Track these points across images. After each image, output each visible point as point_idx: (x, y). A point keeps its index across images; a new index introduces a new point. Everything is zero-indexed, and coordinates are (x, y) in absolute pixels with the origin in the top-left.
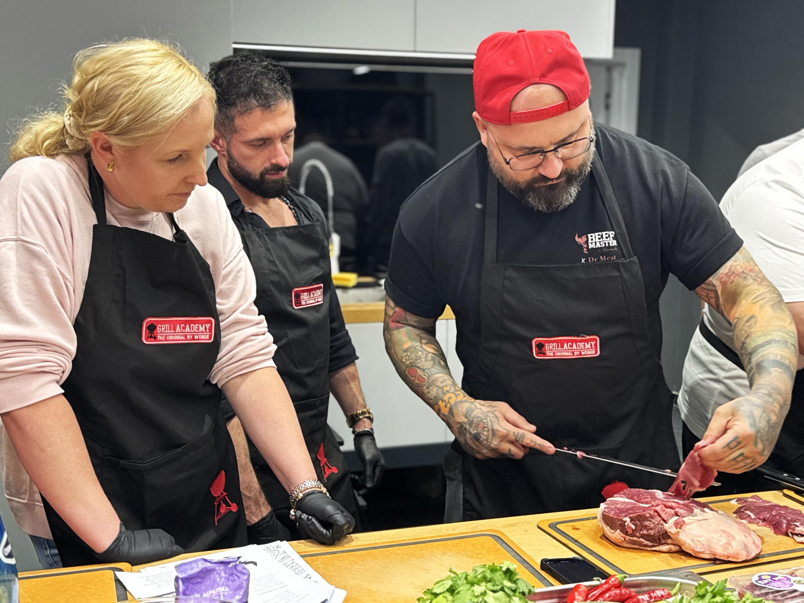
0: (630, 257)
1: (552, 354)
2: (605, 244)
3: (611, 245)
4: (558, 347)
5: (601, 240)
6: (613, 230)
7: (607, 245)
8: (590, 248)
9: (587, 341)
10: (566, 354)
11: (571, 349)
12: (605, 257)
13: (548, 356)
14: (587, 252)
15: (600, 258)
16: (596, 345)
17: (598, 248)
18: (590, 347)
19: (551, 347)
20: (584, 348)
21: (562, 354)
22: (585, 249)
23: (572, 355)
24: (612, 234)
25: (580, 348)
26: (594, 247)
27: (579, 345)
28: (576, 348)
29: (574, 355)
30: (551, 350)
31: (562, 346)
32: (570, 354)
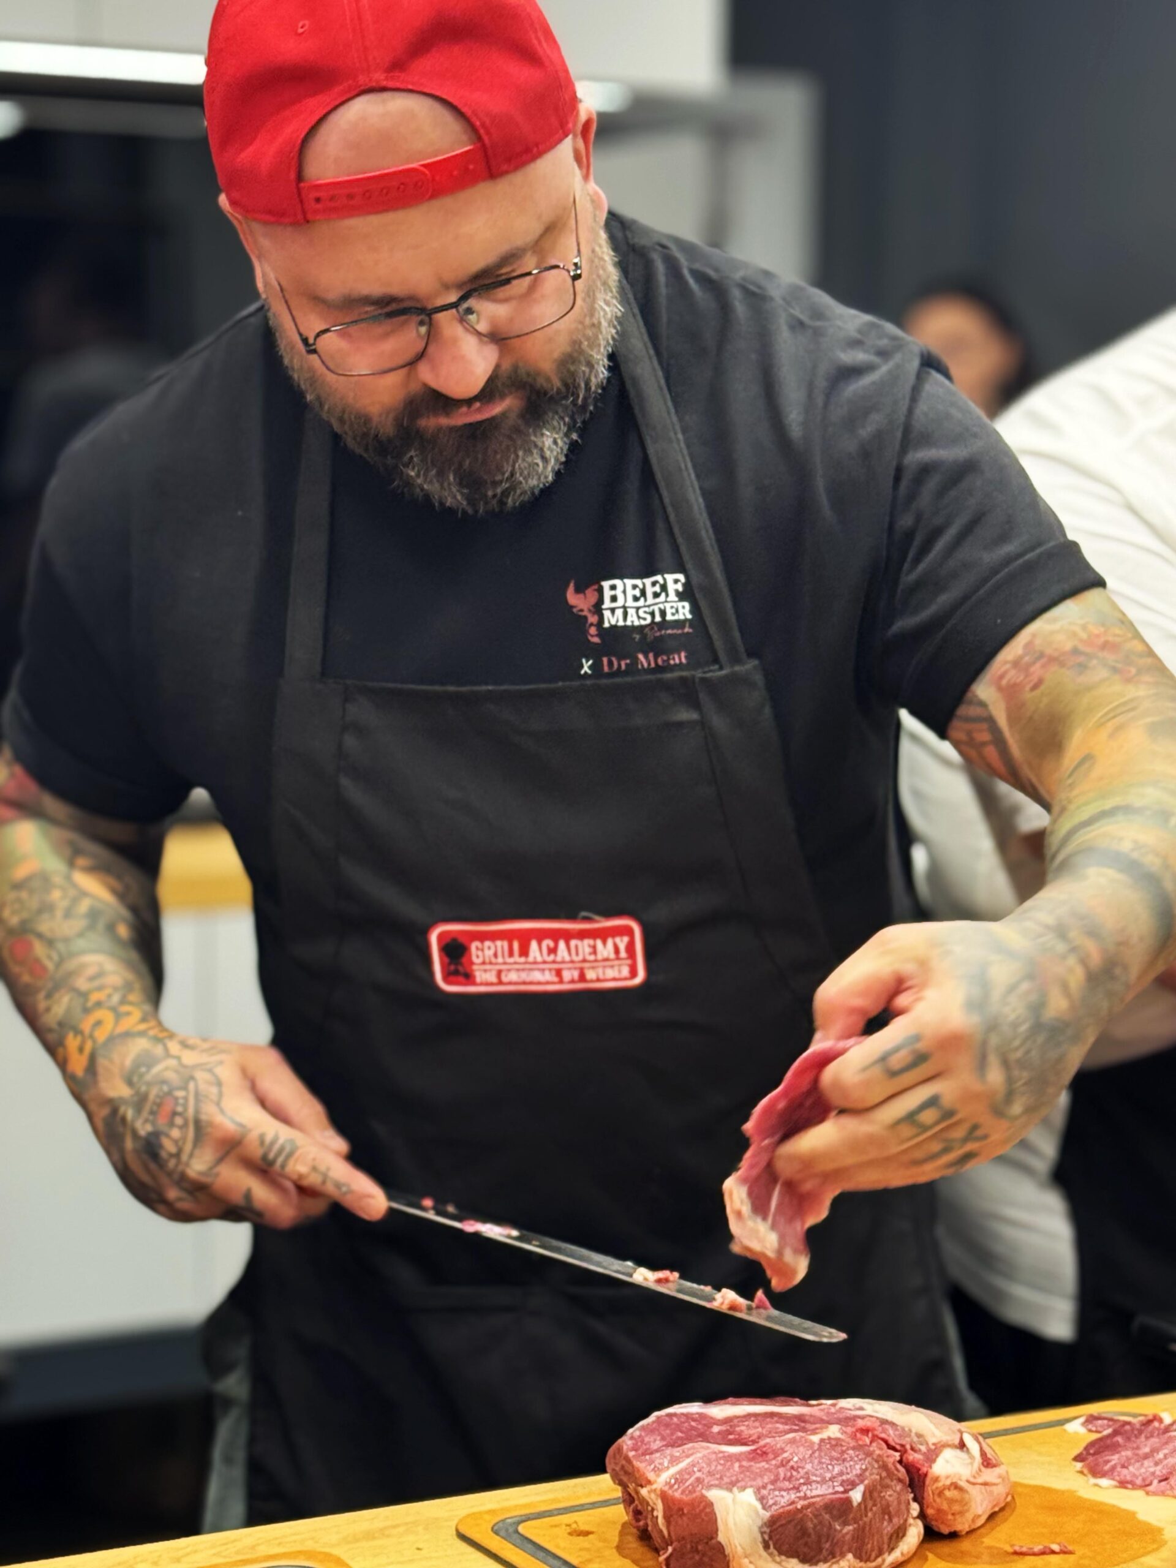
0: (736, 660)
1: (494, 979)
2: (652, 614)
3: (669, 617)
4: (511, 954)
5: (641, 602)
6: (681, 569)
7: (658, 619)
8: (606, 625)
9: (603, 935)
10: (537, 976)
11: (554, 962)
12: (651, 656)
13: (482, 984)
14: (596, 640)
15: (637, 658)
16: (630, 948)
17: (633, 629)
18: (612, 956)
19: (489, 953)
20: (592, 958)
21: (524, 976)
22: (593, 630)
23: (556, 979)
24: (674, 581)
25: (580, 958)
26: (621, 623)
27: (577, 947)
28: (567, 958)
29: (561, 981)
30: (491, 963)
31: (524, 952)
32: (548, 976)
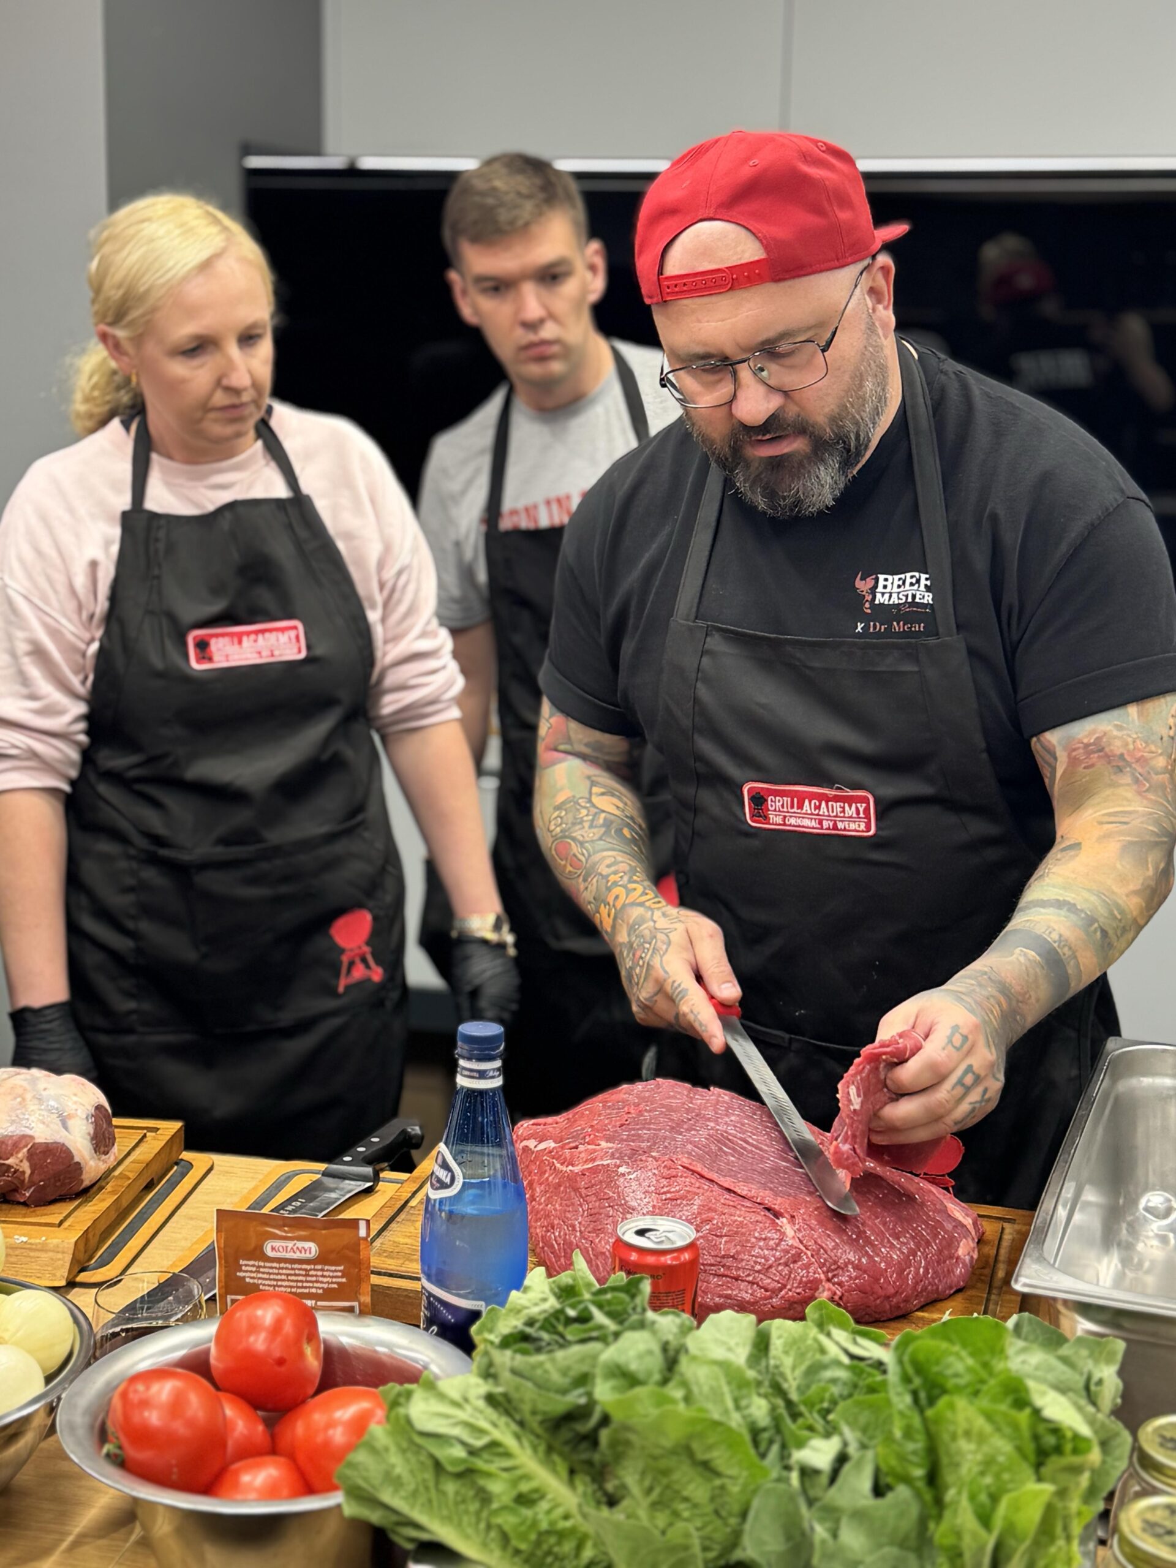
0: (948, 632)
1: (779, 820)
2: (907, 597)
3: (917, 600)
4: (792, 807)
5: (902, 589)
7: (910, 600)
8: (877, 602)
9: (850, 801)
10: (806, 822)
11: (818, 815)
12: (901, 624)
13: (772, 824)
15: (892, 625)
16: (867, 813)
17: (893, 606)
18: (855, 815)
19: (779, 804)
20: (842, 814)
21: (799, 822)
22: (867, 605)
23: (818, 826)
24: (925, 579)
25: (834, 814)
26: (886, 603)
27: (833, 807)
28: (826, 813)
29: (821, 828)
30: (779, 811)
31: (800, 806)
32: (814, 824)
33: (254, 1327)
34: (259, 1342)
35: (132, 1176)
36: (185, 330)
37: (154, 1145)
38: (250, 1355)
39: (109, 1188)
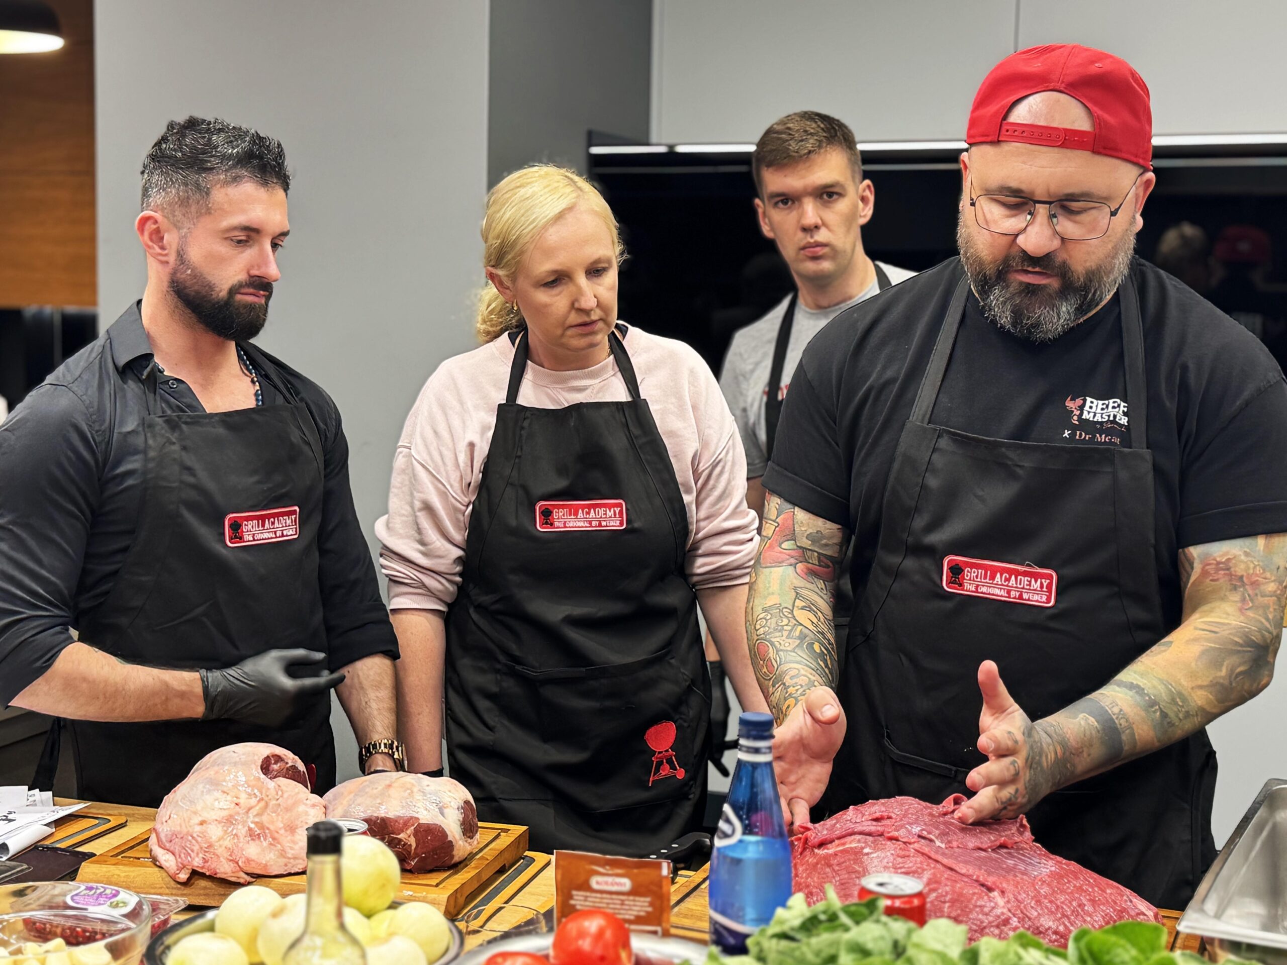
0: (1140, 447)
1: (974, 589)
2: (1109, 416)
3: (1117, 421)
4: (985, 578)
5: (1105, 410)
7: (1112, 420)
10: (997, 591)
11: (1007, 586)
12: (1103, 436)
13: (967, 590)
14: (1076, 423)
15: (1096, 436)
16: (1050, 586)
19: (973, 575)
20: (1028, 587)
22: (1076, 420)
25: (1022, 586)
26: (1091, 419)
27: (1021, 580)
28: (1015, 585)
29: (1009, 597)
30: (974, 580)
31: (993, 578)
32: (1003, 593)
33: (582, 934)
34: (586, 945)
35: (490, 858)
36: (544, 267)
37: (505, 840)
38: (579, 953)
39: (473, 864)
